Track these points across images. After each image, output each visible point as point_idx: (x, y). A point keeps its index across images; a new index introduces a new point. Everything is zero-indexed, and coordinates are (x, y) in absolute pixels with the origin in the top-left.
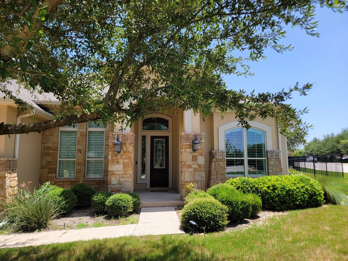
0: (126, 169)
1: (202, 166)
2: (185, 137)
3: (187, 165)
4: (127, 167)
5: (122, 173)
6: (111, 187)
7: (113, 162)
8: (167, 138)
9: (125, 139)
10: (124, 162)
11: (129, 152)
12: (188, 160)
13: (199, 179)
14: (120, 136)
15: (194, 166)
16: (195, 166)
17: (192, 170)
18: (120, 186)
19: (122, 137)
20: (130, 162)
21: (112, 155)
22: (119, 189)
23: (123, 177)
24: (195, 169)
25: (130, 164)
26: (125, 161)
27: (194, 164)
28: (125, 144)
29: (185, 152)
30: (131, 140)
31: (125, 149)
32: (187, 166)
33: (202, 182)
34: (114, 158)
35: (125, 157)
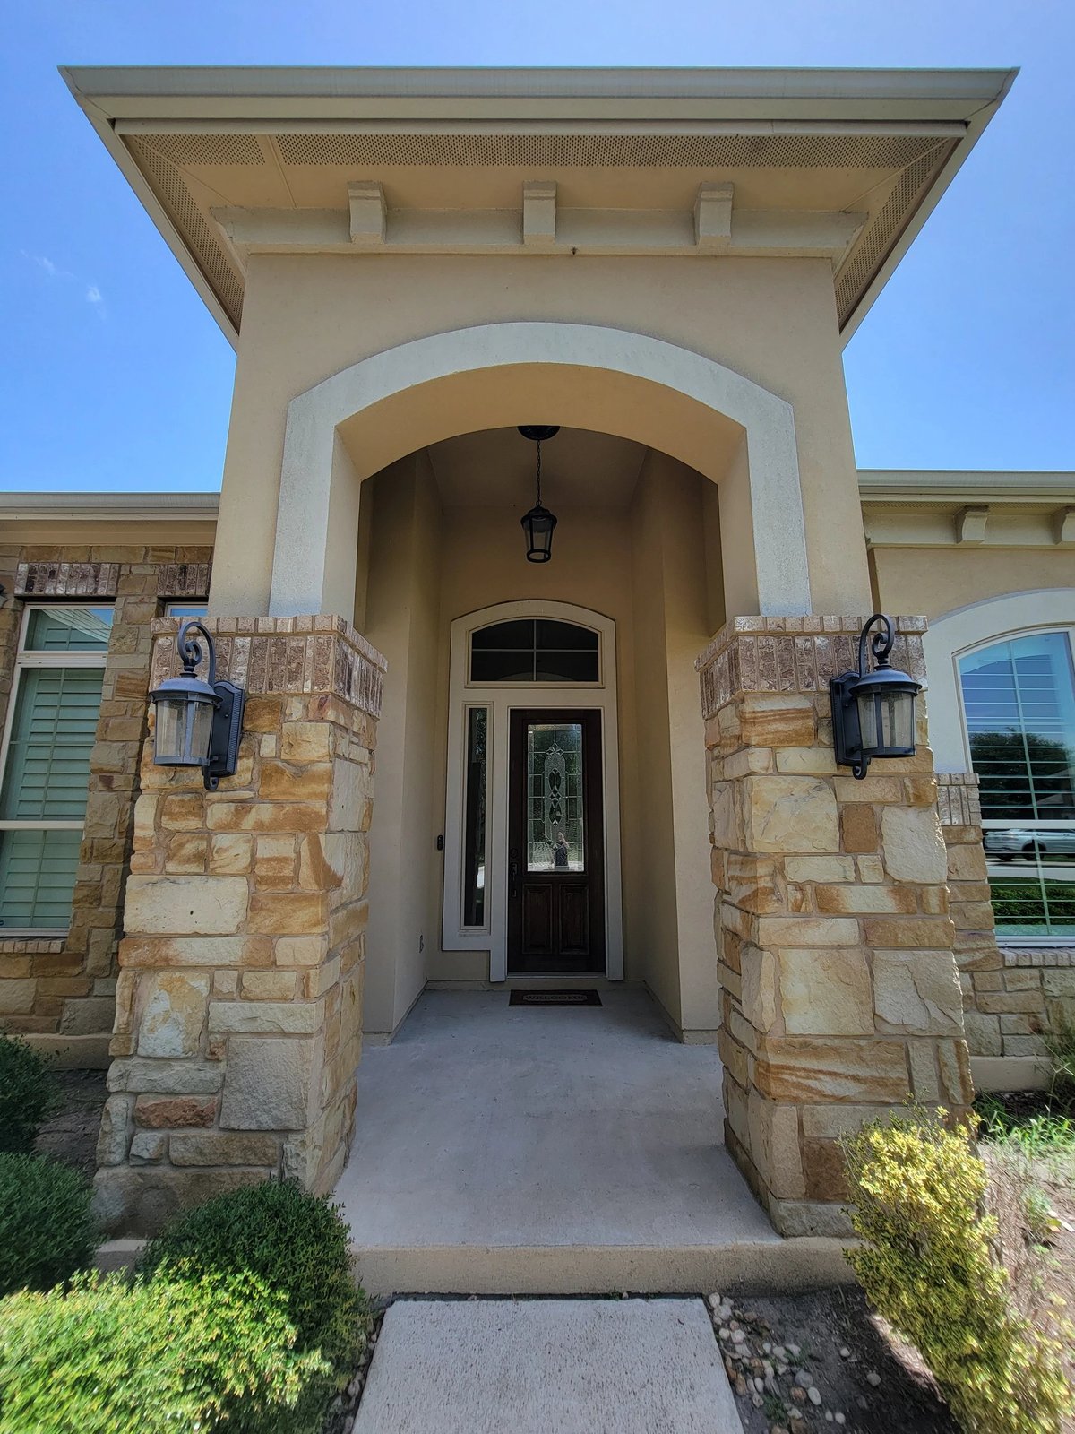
0: (266, 923)
1: (934, 902)
2: (768, 655)
3: (799, 887)
4: (276, 898)
5: (232, 951)
6: (134, 1085)
7: (169, 858)
8: (590, 719)
9: (275, 666)
10: (254, 860)
11: (301, 772)
12: (806, 846)
13: (915, 1018)
14: (239, 641)
15: (858, 900)
16: (873, 899)
17: (845, 930)
18: (211, 1073)
19: (254, 649)
20: (305, 854)
21: (162, 794)
22: (202, 1101)
23: (242, 993)
24: (871, 929)
25: (306, 872)
26: (267, 848)
27: (859, 881)
28: (277, 707)
29: (777, 772)
30: (319, 679)
31: (268, 746)
32: (794, 895)
33: (947, 1046)
34: (174, 826)
35: (263, 812)
